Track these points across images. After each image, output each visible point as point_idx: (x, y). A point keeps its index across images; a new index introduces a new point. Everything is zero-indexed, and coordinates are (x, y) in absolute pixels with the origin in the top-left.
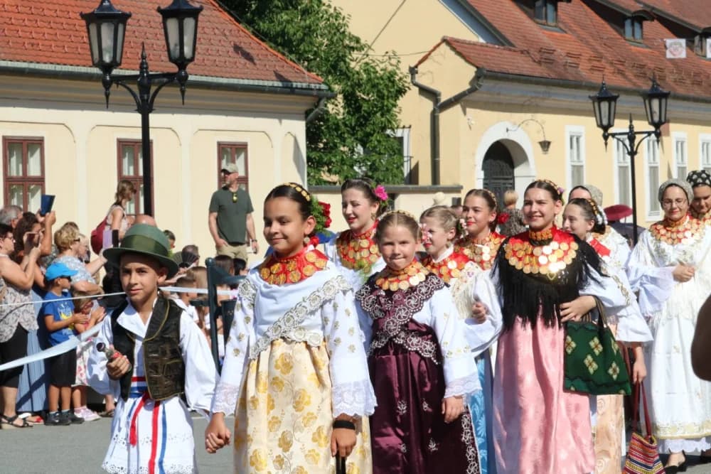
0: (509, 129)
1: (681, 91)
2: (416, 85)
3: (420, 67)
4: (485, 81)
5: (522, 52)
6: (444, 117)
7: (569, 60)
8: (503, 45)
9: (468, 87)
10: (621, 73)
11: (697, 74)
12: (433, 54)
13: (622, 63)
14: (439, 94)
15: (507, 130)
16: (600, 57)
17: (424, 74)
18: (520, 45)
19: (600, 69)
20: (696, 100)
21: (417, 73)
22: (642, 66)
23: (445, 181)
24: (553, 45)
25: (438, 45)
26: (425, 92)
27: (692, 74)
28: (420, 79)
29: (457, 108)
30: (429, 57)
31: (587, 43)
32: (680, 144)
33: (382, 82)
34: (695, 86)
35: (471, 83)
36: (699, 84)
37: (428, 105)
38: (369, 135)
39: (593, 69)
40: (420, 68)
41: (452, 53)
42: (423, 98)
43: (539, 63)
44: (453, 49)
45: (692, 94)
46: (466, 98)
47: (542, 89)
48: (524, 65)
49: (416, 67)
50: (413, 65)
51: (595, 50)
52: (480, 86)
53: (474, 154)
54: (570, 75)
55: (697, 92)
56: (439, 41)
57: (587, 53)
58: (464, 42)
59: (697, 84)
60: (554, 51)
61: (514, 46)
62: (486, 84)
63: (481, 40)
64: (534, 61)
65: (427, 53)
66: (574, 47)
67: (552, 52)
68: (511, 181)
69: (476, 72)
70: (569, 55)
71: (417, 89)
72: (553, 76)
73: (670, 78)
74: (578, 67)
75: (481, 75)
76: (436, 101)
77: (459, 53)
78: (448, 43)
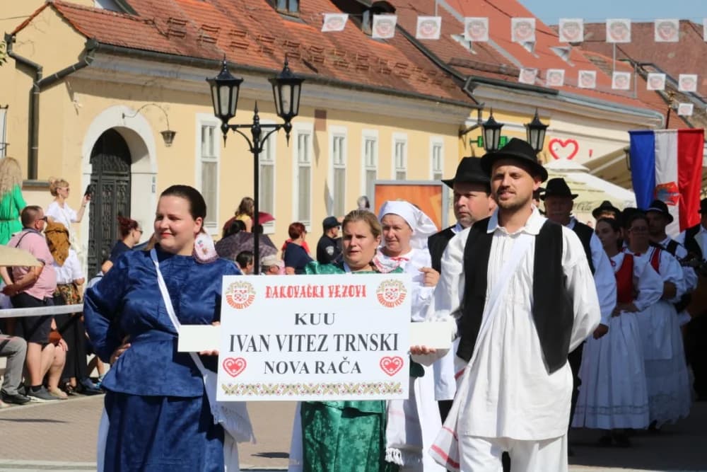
0: (126, 114)
1: (341, 76)
2: (12, 56)
3: (18, 35)
4: (96, 54)
5: (146, 22)
6: (45, 97)
7: (205, 34)
8: (123, 12)
9: (77, 61)
10: (269, 52)
11: (365, 58)
12: (35, 19)
13: (271, 40)
14: (41, 69)
15: (124, 116)
16: (243, 33)
17: (23, 43)
18: (144, 13)
19: (243, 47)
20: (360, 88)
21: (14, 41)
22: (296, 45)
23: (43, 175)
24: (186, 15)
25: (42, 9)
26: (22, 64)
27: (357, 57)
28: (18, 50)
29: (61, 88)
30: (30, 23)
31: (229, 14)
32: (339, 141)
34: (359, 71)
35: (80, 57)
36: (365, 69)
37: (27, 82)
39: (233, 46)
40: (19, 37)
41: (60, 19)
42: (20, 72)
43: (167, 36)
44: (60, 14)
45: (355, 81)
46: (73, 74)
47: (168, 67)
48: (148, 38)
49: (14, 34)
50: (9, 32)
51: (238, 23)
52: (90, 61)
53: (80, 144)
54: (205, 51)
55: (362, 79)
56: (42, 4)
57: (228, 26)
58: (74, 7)
59: (362, 69)
60: (187, 21)
61: (135, 13)
62: (98, 59)
63: (98, 6)
64: (161, 33)
65: (28, 18)
66: (213, 18)
67: (183, 23)
68: (127, 178)
69: (86, 44)
70: (204, 27)
71: (14, 61)
72: (183, 53)
73: (329, 61)
74: (214, 43)
75: (92, 47)
76: (37, 77)
77: (66, 20)
78: (54, 7)
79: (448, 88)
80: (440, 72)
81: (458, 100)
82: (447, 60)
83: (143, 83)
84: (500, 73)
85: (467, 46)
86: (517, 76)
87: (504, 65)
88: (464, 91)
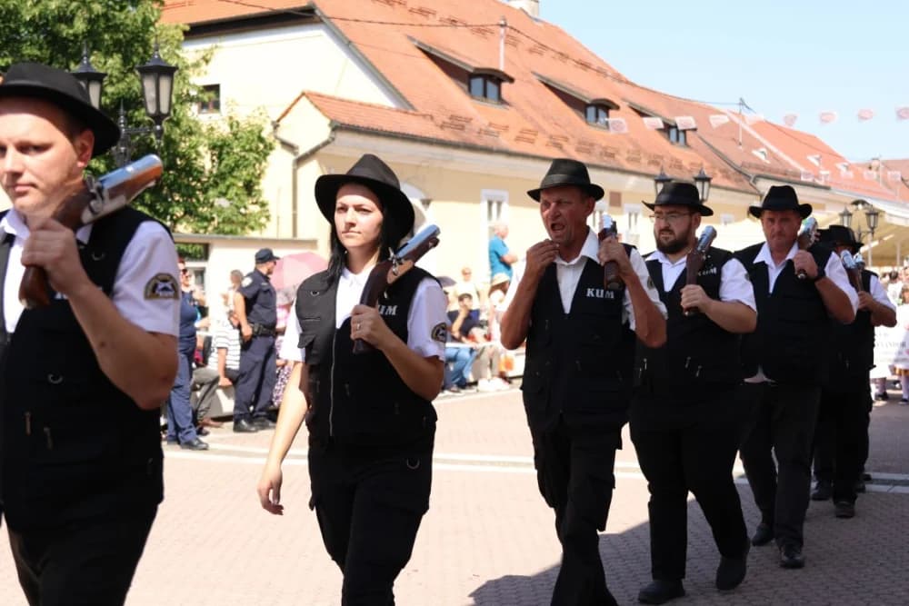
2: (278, 138)
3: (282, 121)
5: (424, 116)
10: (559, 146)
11: (661, 157)
12: (294, 107)
14: (297, 148)
17: (286, 127)
19: (531, 141)
21: (279, 126)
25: (298, 99)
26: (285, 144)
28: (284, 134)
30: (290, 110)
33: (244, 135)
34: (651, 165)
37: (290, 158)
38: (228, 187)
40: (281, 123)
41: (312, 107)
42: (284, 151)
43: (442, 127)
44: (312, 102)
46: (322, 151)
49: (279, 121)
50: (275, 119)
52: (333, 139)
55: (651, 170)
56: (298, 94)
59: (653, 164)
60: (471, 119)
61: (415, 110)
62: (343, 137)
65: (288, 107)
69: (330, 125)
74: (497, 137)
75: (337, 128)
76: (295, 154)
77: (316, 106)
78: (308, 97)
79: (736, 181)
80: (732, 170)
81: (741, 188)
82: (738, 162)
83: (417, 163)
84: (785, 174)
85: (762, 157)
86: (800, 177)
87: (790, 170)
88: (751, 185)
